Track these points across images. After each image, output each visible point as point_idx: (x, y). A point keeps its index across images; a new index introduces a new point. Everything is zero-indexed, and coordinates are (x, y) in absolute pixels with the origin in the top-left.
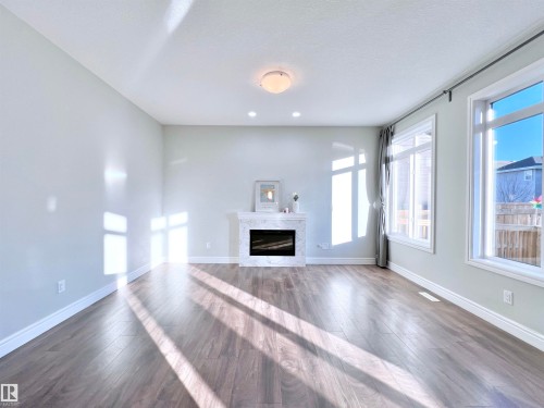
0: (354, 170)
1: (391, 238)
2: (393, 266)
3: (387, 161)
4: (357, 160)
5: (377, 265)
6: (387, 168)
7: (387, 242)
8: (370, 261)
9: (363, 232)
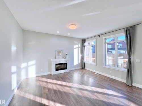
0: (78, 48)
1: (85, 62)
2: (86, 68)
3: (84, 46)
4: (79, 46)
5: (82, 68)
6: (85, 48)
7: (84, 63)
8: (81, 68)
9: (80, 62)
